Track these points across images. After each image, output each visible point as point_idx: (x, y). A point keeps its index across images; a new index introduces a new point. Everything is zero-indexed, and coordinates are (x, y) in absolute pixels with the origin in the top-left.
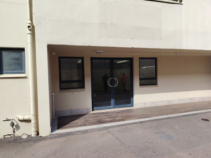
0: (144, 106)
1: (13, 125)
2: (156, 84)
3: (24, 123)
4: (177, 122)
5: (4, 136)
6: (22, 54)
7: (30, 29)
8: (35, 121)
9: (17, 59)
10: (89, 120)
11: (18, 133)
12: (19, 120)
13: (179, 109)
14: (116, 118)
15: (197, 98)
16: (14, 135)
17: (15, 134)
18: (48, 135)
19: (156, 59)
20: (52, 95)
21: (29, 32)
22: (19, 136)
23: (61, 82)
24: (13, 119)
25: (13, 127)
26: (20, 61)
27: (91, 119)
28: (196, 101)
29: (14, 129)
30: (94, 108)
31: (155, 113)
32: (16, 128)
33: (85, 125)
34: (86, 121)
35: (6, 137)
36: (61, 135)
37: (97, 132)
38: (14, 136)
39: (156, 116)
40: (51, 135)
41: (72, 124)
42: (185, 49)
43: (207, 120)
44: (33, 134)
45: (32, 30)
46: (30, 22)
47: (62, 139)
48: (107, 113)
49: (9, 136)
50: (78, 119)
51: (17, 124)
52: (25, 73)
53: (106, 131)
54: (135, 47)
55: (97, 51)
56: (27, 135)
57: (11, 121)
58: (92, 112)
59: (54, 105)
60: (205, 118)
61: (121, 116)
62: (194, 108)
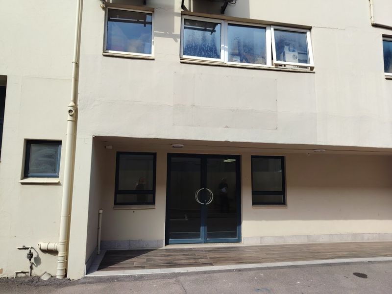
0: (261, 243)
1: (30, 256)
2: (283, 203)
3: (47, 255)
4: (304, 275)
5: (17, 273)
6: (58, 149)
7: (71, 114)
8: (65, 254)
9: (50, 156)
10: (154, 260)
11: (37, 271)
12: (40, 248)
13: (323, 252)
14: (200, 261)
15: (370, 234)
16: (31, 273)
17: (33, 271)
18: (80, 278)
19: (282, 158)
20: (99, 213)
21: (69, 118)
22: (38, 276)
23: (117, 192)
24: (32, 248)
25: (30, 260)
26: (53, 160)
27: (157, 258)
28: (366, 239)
29: (33, 263)
30: (170, 240)
31: (274, 256)
32: (35, 262)
33: (143, 267)
34: (147, 261)
35: (19, 275)
36: (100, 280)
37: (158, 280)
38: (31, 275)
39: (272, 262)
40: (85, 278)
41: (124, 264)
42: (323, 144)
43: (364, 276)
44: (59, 275)
45: (74, 116)
46: (72, 104)
47: (100, 287)
48: (190, 250)
49: (23, 275)
50: (136, 256)
51: (38, 256)
52: (58, 177)
53: (173, 280)
54: (231, 140)
55: (174, 145)
56: (50, 274)
57: (29, 250)
58: (164, 248)
59: (100, 230)
60: (360, 273)
61: (210, 258)
62: (353, 253)
